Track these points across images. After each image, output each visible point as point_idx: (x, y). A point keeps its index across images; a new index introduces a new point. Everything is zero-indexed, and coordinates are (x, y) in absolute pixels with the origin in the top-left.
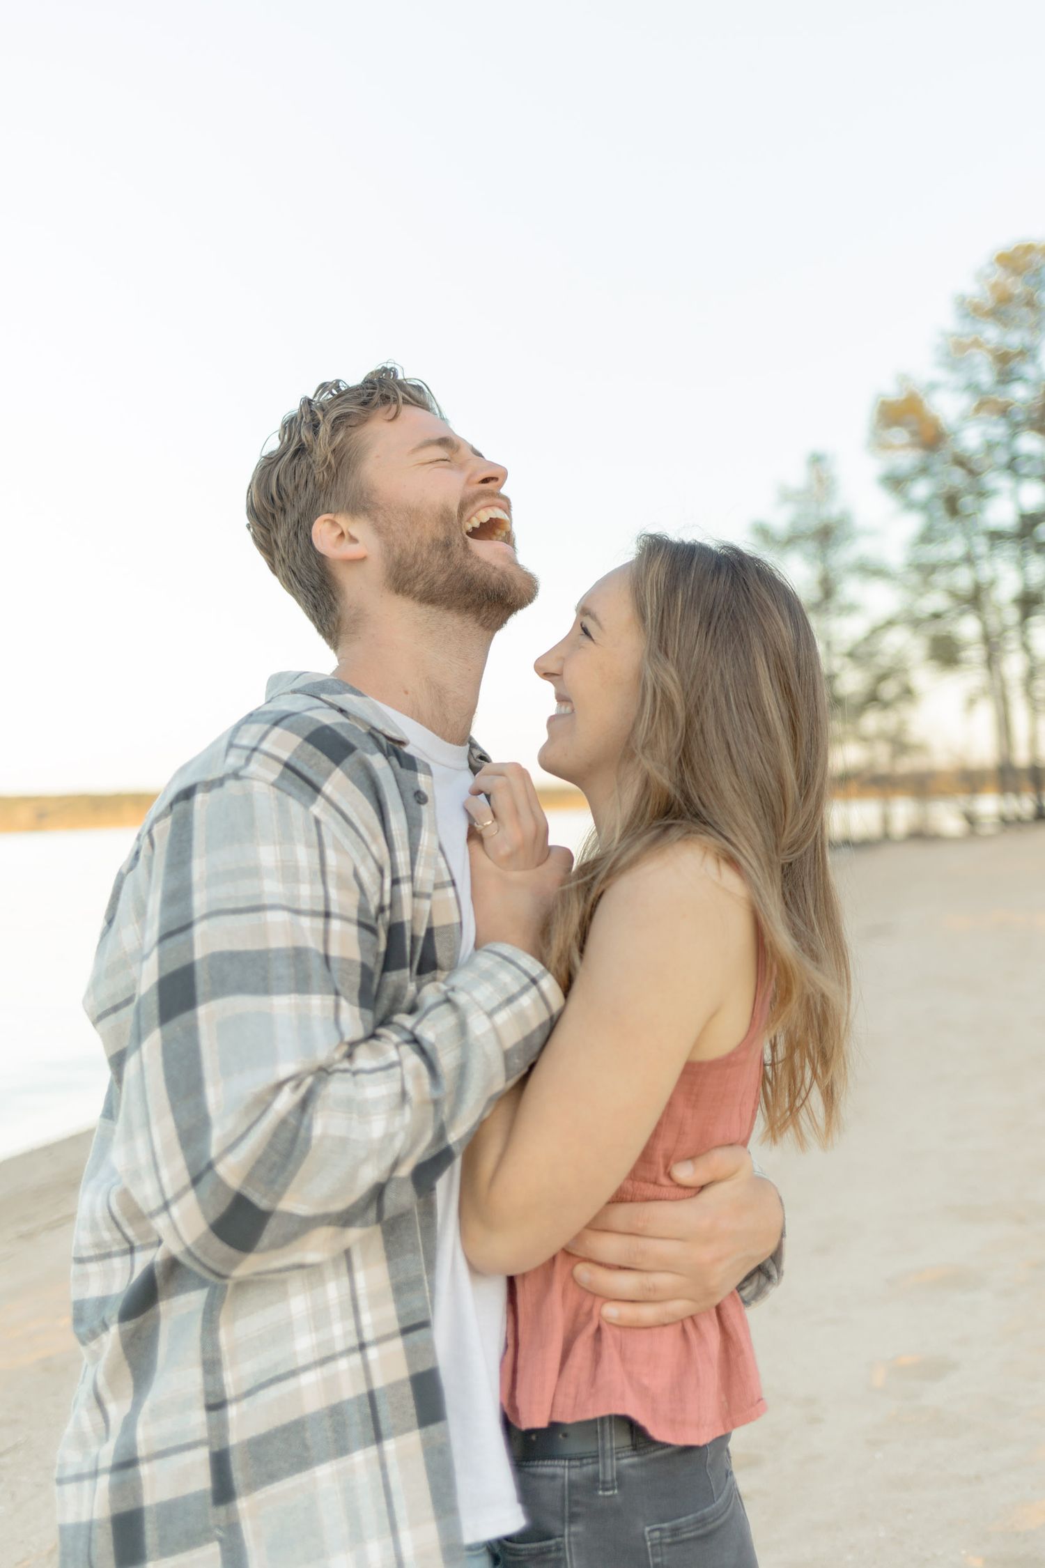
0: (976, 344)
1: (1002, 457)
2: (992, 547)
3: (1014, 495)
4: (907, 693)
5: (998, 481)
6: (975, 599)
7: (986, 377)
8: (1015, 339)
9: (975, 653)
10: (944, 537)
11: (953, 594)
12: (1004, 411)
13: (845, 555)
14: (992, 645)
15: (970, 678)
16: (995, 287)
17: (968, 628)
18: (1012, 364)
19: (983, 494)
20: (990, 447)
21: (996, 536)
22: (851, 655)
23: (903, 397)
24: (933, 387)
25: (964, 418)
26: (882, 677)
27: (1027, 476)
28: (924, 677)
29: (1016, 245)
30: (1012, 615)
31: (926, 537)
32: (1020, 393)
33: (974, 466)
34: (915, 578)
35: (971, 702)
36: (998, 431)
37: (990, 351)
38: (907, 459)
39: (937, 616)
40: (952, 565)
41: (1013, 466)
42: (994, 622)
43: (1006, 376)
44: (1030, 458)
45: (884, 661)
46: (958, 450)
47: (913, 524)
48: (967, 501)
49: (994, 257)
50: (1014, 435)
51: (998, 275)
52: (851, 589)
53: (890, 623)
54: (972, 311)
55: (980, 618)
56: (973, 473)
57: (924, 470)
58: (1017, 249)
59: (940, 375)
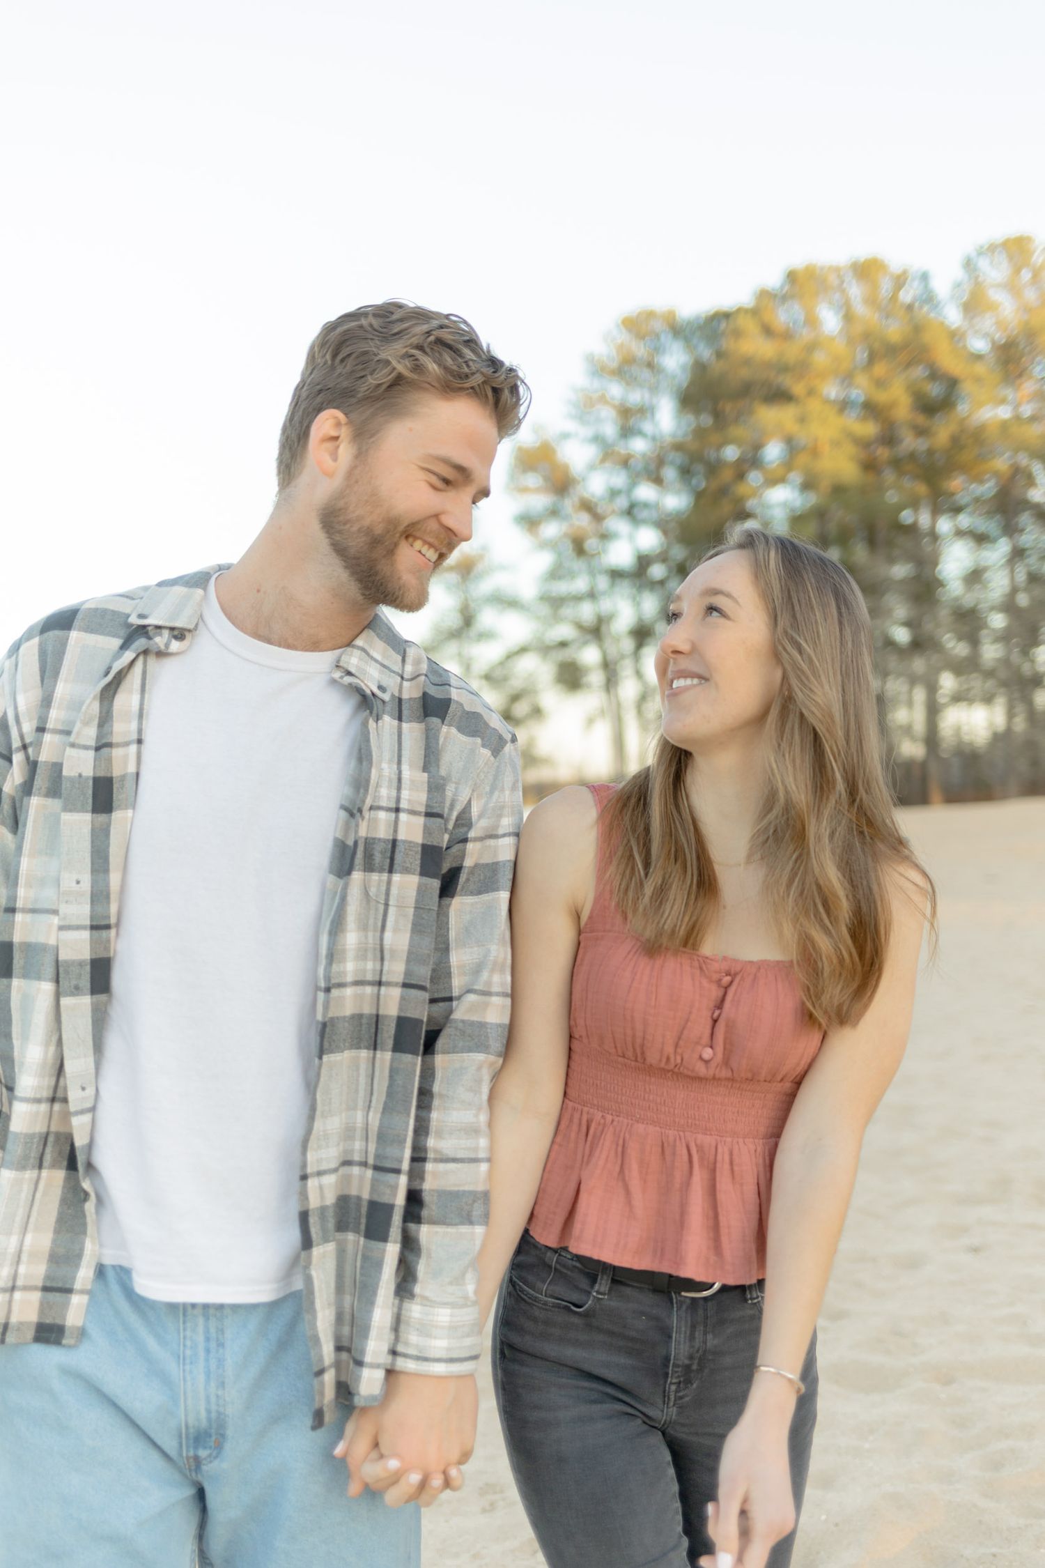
0: (603, 399)
1: (622, 502)
2: (613, 585)
3: (631, 538)
4: (537, 712)
5: (619, 525)
6: (596, 631)
7: (610, 430)
8: (636, 397)
9: (596, 678)
10: (571, 575)
11: (580, 626)
12: (625, 462)
13: (485, 586)
14: (610, 670)
15: (591, 700)
16: (620, 348)
17: (590, 656)
18: (632, 422)
19: (605, 537)
20: (614, 493)
21: (616, 575)
22: (488, 677)
23: (537, 445)
24: (565, 436)
25: (592, 467)
26: (515, 698)
27: (644, 522)
28: (551, 698)
29: (639, 310)
30: (628, 645)
31: (555, 574)
32: (639, 446)
33: (599, 510)
34: (545, 610)
35: (590, 721)
36: (619, 479)
37: (614, 406)
38: (539, 502)
39: (563, 644)
40: (578, 598)
41: (631, 512)
42: (612, 651)
43: (627, 432)
44: (646, 505)
45: (516, 684)
46: (586, 495)
47: (544, 561)
48: (591, 544)
49: (620, 322)
50: (633, 484)
51: (623, 337)
52: (487, 618)
53: (523, 650)
54: (599, 369)
55: (601, 647)
56: (598, 517)
57: (554, 513)
58: (639, 314)
59: (571, 426)
